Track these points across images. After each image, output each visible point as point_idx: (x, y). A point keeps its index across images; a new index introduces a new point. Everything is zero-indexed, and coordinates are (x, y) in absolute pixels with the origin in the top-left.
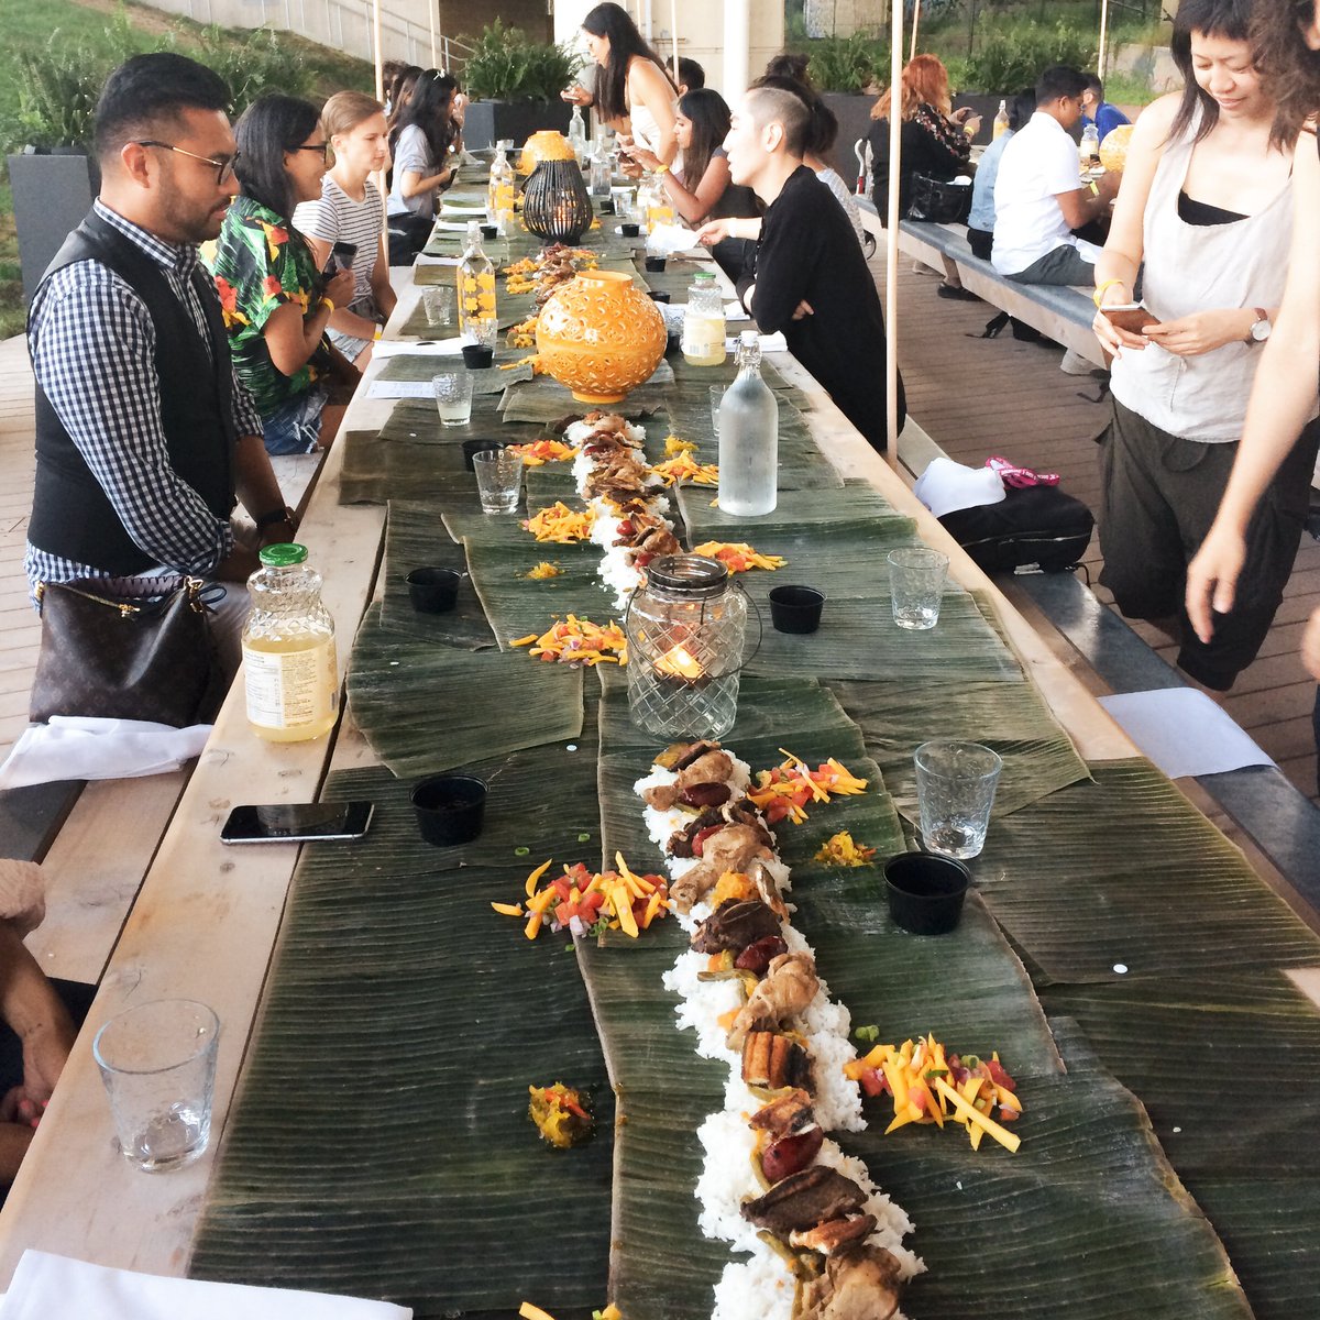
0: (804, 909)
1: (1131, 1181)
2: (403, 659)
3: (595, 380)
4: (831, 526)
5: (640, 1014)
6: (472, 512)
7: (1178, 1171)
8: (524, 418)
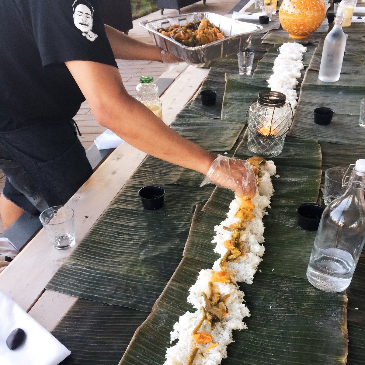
0: (270, 215)
1: (330, 320)
2: (190, 119)
3: (295, 30)
4: (354, 88)
5: (202, 236)
6: (235, 73)
7: (348, 322)
8: (268, 42)
